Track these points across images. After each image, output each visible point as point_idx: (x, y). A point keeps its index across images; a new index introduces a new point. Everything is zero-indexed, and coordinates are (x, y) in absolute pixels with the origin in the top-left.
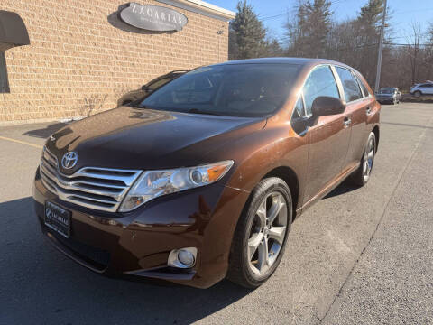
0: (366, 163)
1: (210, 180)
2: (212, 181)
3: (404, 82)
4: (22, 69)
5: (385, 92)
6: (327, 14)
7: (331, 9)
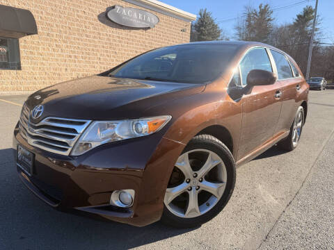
0: (295, 132)
1: (150, 131)
2: (152, 133)
3: (330, 74)
4: (32, 53)
5: (313, 80)
6: (269, 20)
7: (272, 16)
